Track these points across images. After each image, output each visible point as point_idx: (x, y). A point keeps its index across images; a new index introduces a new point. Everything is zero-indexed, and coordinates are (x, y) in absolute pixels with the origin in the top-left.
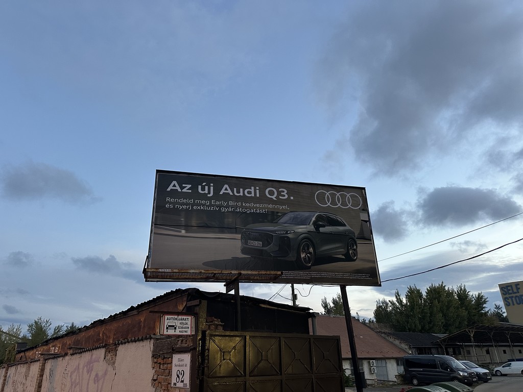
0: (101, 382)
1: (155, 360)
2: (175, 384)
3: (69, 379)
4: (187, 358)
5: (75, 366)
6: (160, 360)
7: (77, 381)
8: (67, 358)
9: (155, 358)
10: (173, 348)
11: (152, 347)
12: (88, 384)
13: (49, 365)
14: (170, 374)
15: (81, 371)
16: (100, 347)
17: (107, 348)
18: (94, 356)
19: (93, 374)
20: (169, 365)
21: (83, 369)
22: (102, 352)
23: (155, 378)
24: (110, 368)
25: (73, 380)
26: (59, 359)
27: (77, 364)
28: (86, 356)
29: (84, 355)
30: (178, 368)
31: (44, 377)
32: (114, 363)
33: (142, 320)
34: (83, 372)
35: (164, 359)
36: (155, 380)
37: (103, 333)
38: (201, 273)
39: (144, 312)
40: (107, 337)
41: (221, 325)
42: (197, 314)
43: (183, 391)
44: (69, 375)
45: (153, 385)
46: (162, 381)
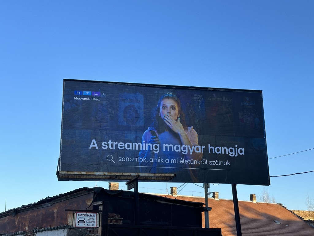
16: (19, 234)
17: (25, 234)
33: (55, 211)
37: (19, 222)
38: (105, 175)
39: (57, 204)
40: (22, 224)
41: (120, 220)
42: (101, 211)
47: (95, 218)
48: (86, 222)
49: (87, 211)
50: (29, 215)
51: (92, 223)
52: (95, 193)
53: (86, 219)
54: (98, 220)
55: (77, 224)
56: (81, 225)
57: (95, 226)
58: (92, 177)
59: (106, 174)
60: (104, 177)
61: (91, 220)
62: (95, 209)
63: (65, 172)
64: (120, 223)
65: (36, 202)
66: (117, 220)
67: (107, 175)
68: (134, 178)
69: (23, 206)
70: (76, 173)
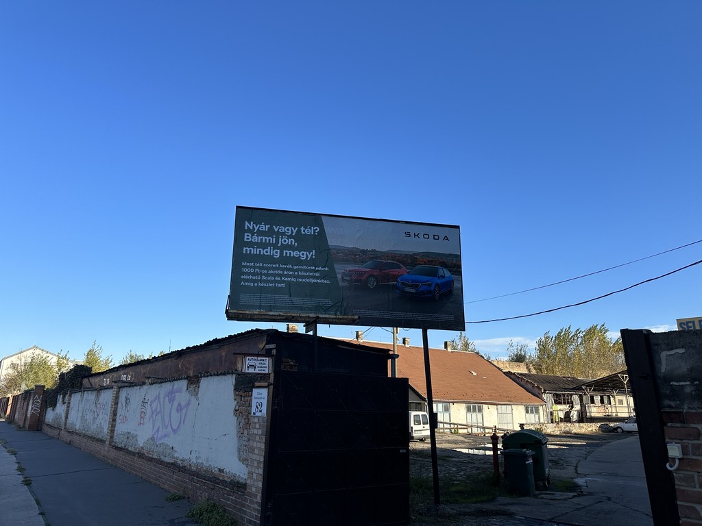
0: (184, 411)
1: (237, 393)
2: (254, 413)
3: (149, 407)
4: (264, 392)
5: (155, 396)
6: (241, 393)
7: (158, 410)
8: (145, 387)
9: (237, 391)
10: (253, 384)
11: (234, 381)
12: (170, 413)
13: (124, 393)
14: (250, 405)
15: (162, 400)
16: (182, 379)
17: (189, 379)
18: (175, 387)
19: (175, 404)
20: (249, 398)
21: (164, 398)
22: (184, 383)
23: (237, 408)
24: (193, 399)
25: (153, 409)
26: (135, 388)
27: (158, 394)
28: (167, 386)
29: (164, 384)
30: (257, 400)
31: (120, 405)
32: (197, 394)
33: (223, 354)
34: (164, 401)
35: (244, 392)
36: (236, 410)
37: (182, 364)
38: (280, 315)
39: (225, 347)
40: (186, 368)
41: (295, 366)
42: (273, 355)
43: (261, 419)
44: (149, 403)
45: (235, 414)
46: (243, 411)
47: (267, 363)
48: (257, 367)
49: (258, 355)
50: (194, 357)
51: (264, 369)
52: (268, 335)
53: (257, 363)
54: (271, 365)
55: (247, 369)
56: (251, 370)
57: (267, 372)
58: (265, 317)
59: (282, 314)
60: (278, 318)
61: (263, 366)
62: (268, 353)
63: (234, 311)
64: (295, 369)
65: (203, 344)
66: (291, 366)
67: (283, 316)
68: (312, 320)
69: (188, 348)
70: (247, 312)
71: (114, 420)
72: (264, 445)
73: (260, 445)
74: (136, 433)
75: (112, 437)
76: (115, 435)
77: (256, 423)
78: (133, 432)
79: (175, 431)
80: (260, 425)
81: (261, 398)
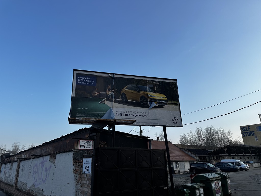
0: (48, 171)
2: (84, 172)
3: (32, 170)
4: (90, 160)
5: (35, 164)
6: (77, 161)
7: (37, 171)
8: (31, 160)
9: (75, 160)
10: (83, 155)
11: (73, 155)
12: (42, 172)
13: (22, 163)
14: (82, 167)
15: (38, 166)
16: (47, 155)
17: (51, 155)
18: (44, 159)
19: (44, 168)
20: (81, 164)
22: (48, 157)
23: (75, 169)
24: (53, 165)
25: (34, 171)
26: (27, 161)
28: (41, 159)
29: (39, 158)
30: (86, 165)
31: (20, 169)
32: (54, 162)
33: (68, 142)
35: (79, 161)
39: (69, 139)
40: (50, 150)
41: (106, 145)
42: (95, 139)
43: (88, 175)
44: (32, 168)
45: (74, 173)
46: (78, 170)
47: (91, 143)
48: (85, 146)
49: (86, 139)
51: (90, 147)
53: (86, 144)
54: (93, 145)
55: (80, 147)
56: (83, 148)
57: (91, 148)
61: (89, 145)
62: (90, 138)
64: (106, 147)
65: (59, 138)
66: (104, 145)
68: (113, 123)
71: (18, 176)
72: (90, 190)
73: (88, 190)
74: (26, 182)
75: (16, 184)
76: (18, 183)
77: (85, 178)
78: (25, 182)
79: (44, 181)
80: (88, 178)
81: (88, 164)
